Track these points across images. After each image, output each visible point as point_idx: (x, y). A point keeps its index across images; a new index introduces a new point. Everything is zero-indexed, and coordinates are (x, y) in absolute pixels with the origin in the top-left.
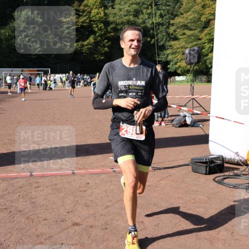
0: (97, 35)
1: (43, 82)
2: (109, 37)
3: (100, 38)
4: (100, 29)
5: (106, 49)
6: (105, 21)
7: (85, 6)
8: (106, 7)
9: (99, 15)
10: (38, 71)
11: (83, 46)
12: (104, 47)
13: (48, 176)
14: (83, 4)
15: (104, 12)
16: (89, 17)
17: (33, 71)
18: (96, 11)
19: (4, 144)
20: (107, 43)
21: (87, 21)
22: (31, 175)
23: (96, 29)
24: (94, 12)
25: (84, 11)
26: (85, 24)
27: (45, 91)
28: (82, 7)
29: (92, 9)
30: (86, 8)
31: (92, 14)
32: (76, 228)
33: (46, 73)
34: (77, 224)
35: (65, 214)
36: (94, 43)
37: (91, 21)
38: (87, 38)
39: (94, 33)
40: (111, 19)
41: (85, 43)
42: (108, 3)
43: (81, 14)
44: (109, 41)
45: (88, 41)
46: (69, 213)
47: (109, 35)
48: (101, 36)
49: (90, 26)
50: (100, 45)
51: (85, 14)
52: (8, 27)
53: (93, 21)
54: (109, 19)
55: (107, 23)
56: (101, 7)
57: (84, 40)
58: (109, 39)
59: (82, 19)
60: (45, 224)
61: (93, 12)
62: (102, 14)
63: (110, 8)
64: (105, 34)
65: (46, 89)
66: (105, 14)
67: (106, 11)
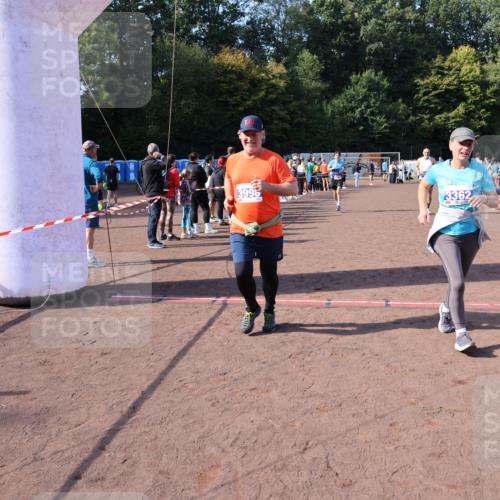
0: (469, 101)
1: (390, 171)
2: (488, 104)
3: (473, 106)
4: (474, 94)
5: (483, 123)
6: (482, 81)
7: (452, 61)
8: (483, 61)
9: (473, 73)
10: (382, 155)
11: (448, 119)
12: (481, 120)
13: (410, 308)
14: (449, 58)
15: (481, 69)
16: (458, 77)
17: (376, 156)
18: (468, 67)
19: (345, 259)
20: (484, 113)
21: (455, 83)
22: (387, 305)
23: (468, 94)
24: (465, 68)
25: (450, 69)
26: (451, 88)
27: (392, 185)
28: (447, 63)
29: (462, 64)
30: (454, 64)
31: (463, 72)
32: (460, 387)
33: (394, 159)
34: (460, 382)
35: (441, 364)
36: (466, 114)
37: (460, 82)
38: (455, 108)
39: (464, 99)
40: (491, 78)
41: (451, 115)
42: (487, 54)
43: (446, 72)
44: (487, 110)
45: (456, 111)
46: (446, 363)
47: (487, 102)
48: (475, 103)
49: (459, 90)
50: (473, 118)
51: (451, 72)
52: (343, 95)
53: (464, 82)
54: (487, 79)
55: (485, 85)
56: (476, 61)
57: (449, 111)
58: (488, 108)
59: (447, 80)
60: (414, 377)
61: (463, 69)
62: (478, 72)
63: (490, 62)
64: (481, 100)
65: (394, 182)
66: (483, 72)
67: (485, 67)
